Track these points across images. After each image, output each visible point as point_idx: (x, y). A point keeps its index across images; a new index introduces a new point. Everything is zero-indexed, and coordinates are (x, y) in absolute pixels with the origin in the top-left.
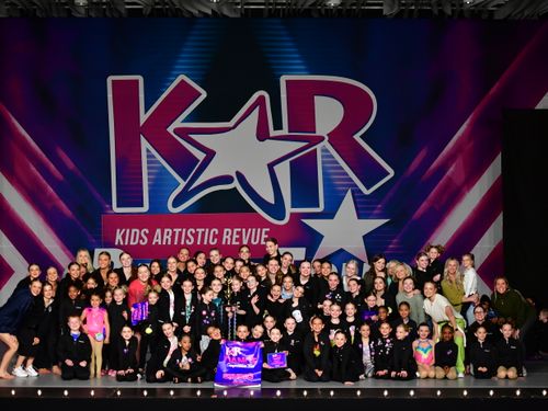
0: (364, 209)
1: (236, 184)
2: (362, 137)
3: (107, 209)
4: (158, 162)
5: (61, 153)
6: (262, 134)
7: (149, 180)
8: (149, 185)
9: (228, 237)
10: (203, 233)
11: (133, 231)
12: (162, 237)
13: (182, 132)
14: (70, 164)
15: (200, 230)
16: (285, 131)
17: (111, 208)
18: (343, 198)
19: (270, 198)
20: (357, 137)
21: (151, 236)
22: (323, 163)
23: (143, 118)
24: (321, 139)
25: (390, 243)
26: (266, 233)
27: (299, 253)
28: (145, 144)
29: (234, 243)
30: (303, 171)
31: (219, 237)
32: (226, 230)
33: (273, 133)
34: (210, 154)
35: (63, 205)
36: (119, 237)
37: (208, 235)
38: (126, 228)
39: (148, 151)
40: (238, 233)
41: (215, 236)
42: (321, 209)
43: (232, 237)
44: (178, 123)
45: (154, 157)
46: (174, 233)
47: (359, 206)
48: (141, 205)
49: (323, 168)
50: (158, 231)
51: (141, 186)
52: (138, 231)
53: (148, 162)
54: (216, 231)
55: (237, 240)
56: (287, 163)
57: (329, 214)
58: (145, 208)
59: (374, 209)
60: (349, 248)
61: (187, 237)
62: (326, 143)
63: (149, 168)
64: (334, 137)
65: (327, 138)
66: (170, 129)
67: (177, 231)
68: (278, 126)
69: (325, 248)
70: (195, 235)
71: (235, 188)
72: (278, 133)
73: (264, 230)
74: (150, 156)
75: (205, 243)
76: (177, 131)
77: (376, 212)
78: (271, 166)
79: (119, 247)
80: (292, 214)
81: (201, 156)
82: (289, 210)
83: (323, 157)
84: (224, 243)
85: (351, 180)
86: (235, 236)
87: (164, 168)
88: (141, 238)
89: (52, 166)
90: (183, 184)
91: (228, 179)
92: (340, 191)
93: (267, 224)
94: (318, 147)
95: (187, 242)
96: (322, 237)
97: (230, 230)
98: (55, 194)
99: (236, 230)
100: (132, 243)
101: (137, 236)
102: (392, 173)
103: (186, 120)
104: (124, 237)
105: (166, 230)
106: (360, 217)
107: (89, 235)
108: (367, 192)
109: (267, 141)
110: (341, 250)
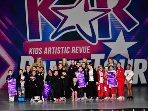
0: (127, 38)
1: (76, 29)
2: (126, 9)
3: (25, 40)
4: (45, 21)
5: (7, 18)
6: (86, 9)
7: (42, 28)
8: (42, 30)
9: (74, 50)
10: (64, 49)
11: (36, 48)
12: (48, 51)
13: (55, 9)
14: (10, 23)
15: (63, 48)
16: (95, 7)
17: (27, 40)
18: (119, 33)
19: (90, 34)
20: (124, 9)
21: (43, 51)
22: (111, 20)
23: (39, 3)
24: (110, 10)
25: (138, 51)
26: (89, 48)
27: (102, 56)
28: (40, 14)
29: (76, 52)
30: (103, 23)
31: (70, 50)
32: (73, 47)
33: (90, 8)
34: (66, 17)
35: (8, 39)
36: (30, 51)
37: (66, 50)
38: (33, 48)
39: (41, 17)
40: (78, 48)
41: (68, 50)
42: (110, 38)
43: (75, 50)
44: (53, 5)
45: (44, 19)
46: (52, 49)
47: (125, 37)
48: (39, 38)
49: (111, 22)
50: (46, 48)
51: (39, 30)
52: (38, 49)
53: (41, 21)
54: (69, 48)
55: (77, 51)
56: (96, 20)
57: (114, 40)
58: (41, 39)
59: (131, 38)
60: (122, 53)
61: (57, 51)
62: (112, 12)
63: (42, 23)
64: (115, 10)
65: (112, 10)
66: (50, 8)
67: (54, 48)
68: (93, 5)
69: (112, 54)
70: (61, 50)
71: (76, 31)
72: (93, 8)
73: (88, 47)
74: (42, 19)
75: (65, 53)
76: (52, 9)
77: (132, 39)
78: (90, 22)
79: (31, 55)
80: (99, 41)
81: (62, 18)
82: (98, 39)
83: (111, 17)
84: (72, 53)
85: (122, 26)
86: (77, 50)
87: (47, 23)
88: (39, 51)
89: (3, 24)
90: (55, 29)
91: (73, 27)
92: (118, 31)
93: (89, 45)
94: (109, 14)
95: (58, 52)
96: (111, 49)
97: (74, 48)
98: (4, 34)
99: (77, 47)
100: (36, 53)
101: (38, 51)
102: (138, 23)
103: (56, 4)
104: (32, 51)
105: (49, 48)
106: (126, 41)
107: (18, 51)
108: (128, 31)
109: (88, 12)
110: (119, 55)
